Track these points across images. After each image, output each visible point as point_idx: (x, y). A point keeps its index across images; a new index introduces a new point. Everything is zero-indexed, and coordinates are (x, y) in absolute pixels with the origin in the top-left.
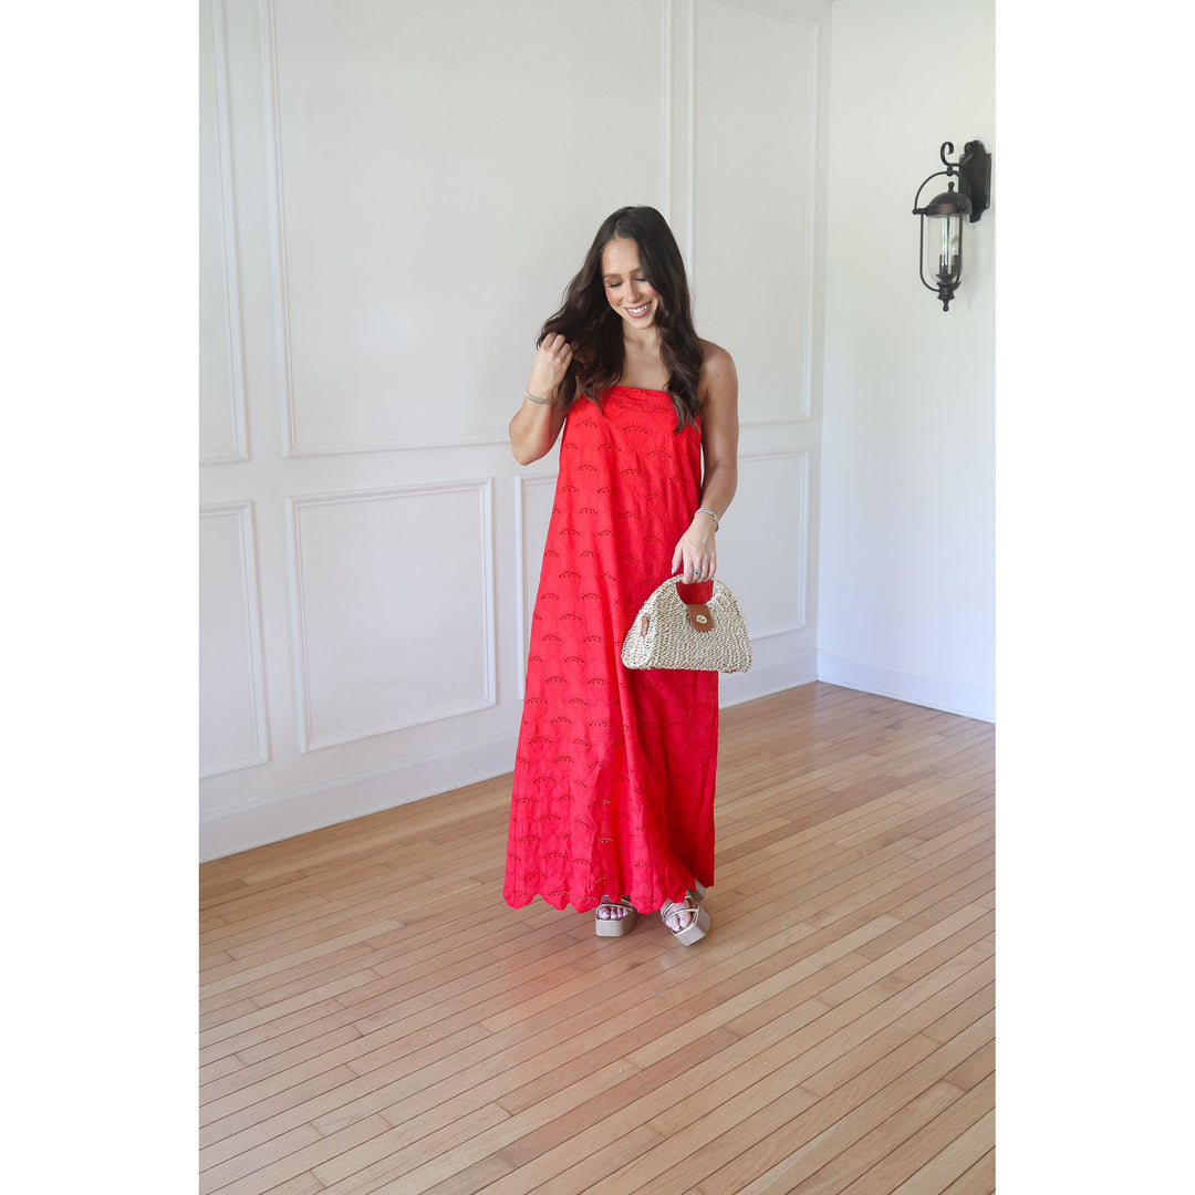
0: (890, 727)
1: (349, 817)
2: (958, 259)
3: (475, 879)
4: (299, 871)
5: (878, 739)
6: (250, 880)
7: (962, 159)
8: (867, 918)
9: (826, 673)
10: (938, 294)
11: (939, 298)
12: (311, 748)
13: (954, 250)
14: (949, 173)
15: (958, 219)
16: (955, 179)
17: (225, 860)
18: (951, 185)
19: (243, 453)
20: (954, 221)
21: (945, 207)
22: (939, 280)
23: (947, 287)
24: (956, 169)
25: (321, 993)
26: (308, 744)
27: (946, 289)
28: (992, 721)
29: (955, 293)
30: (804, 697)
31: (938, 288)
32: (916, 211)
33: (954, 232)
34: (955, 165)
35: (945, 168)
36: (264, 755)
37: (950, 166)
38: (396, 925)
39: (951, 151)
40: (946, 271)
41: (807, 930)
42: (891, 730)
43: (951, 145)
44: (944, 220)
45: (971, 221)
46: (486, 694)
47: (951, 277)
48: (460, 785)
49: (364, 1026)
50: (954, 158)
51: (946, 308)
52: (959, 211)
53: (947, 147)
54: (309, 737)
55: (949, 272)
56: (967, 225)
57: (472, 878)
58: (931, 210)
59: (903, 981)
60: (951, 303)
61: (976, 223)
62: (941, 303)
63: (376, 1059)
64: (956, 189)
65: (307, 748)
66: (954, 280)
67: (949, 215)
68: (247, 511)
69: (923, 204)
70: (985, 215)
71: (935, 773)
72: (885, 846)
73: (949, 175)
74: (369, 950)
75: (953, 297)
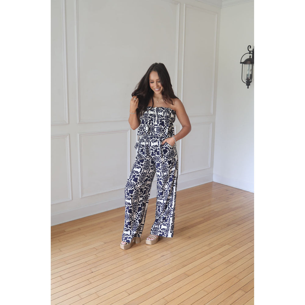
0: (231, 194)
1: (92, 214)
2: (251, 75)
4: (79, 228)
5: (228, 197)
6: (66, 230)
7: (253, 50)
8: (222, 245)
9: (215, 180)
10: (246, 84)
12: (82, 197)
13: (250, 73)
14: (250, 53)
15: (252, 65)
17: (60, 225)
18: (250, 56)
19: (67, 122)
21: (249, 62)
22: (246, 81)
25: (83, 261)
26: (82, 195)
27: (248, 83)
29: (250, 84)
30: (209, 186)
31: (246, 82)
32: (241, 63)
33: (251, 68)
36: (71, 198)
37: (250, 51)
38: (102, 243)
39: (250, 48)
41: (206, 248)
43: (250, 46)
47: (250, 80)
49: (93, 270)
51: (248, 88)
52: (252, 63)
54: (82, 194)
55: (249, 78)
58: (245, 63)
59: (231, 262)
60: (249, 86)
62: (247, 86)
63: (96, 279)
64: (251, 58)
65: (82, 196)
67: (249, 64)
68: (68, 137)
69: (243, 61)
71: (242, 207)
72: (228, 226)
74: (95, 250)
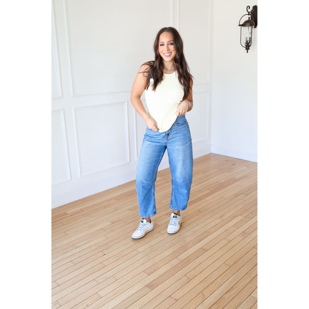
0: (232, 165)
1: (93, 194)
2: (251, 38)
3: (129, 210)
4: (81, 209)
5: (230, 168)
6: (68, 212)
7: (252, 11)
8: (235, 217)
9: (214, 151)
10: (245, 48)
11: (246, 49)
13: (250, 36)
14: (249, 14)
15: (251, 27)
16: (250, 16)
17: (61, 207)
18: (249, 18)
19: (60, 95)
20: (250, 28)
21: (248, 24)
22: (246, 44)
23: (248, 47)
24: (250, 13)
25: (93, 243)
26: (81, 174)
27: (247, 47)
28: (256, 162)
29: (250, 48)
30: (208, 157)
31: (245, 46)
32: (239, 25)
33: (250, 31)
34: (250, 12)
35: (248, 13)
36: (70, 178)
37: (249, 12)
38: (109, 223)
39: (249, 8)
41: (219, 220)
43: (249, 7)
44: (247, 28)
46: (127, 160)
47: (249, 43)
49: (105, 252)
50: (250, 10)
51: (247, 52)
52: (251, 25)
53: (248, 7)
54: (81, 172)
55: (248, 42)
56: (253, 29)
57: (128, 210)
58: (244, 25)
59: (247, 233)
60: (249, 51)
61: (256, 28)
62: (246, 51)
63: (110, 261)
64: (250, 19)
65: (81, 176)
66: (250, 44)
67: (248, 26)
68: (62, 112)
69: (241, 23)
71: (246, 177)
72: (236, 197)
73: (249, 15)
74: (103, 230)
75: (249, 49)
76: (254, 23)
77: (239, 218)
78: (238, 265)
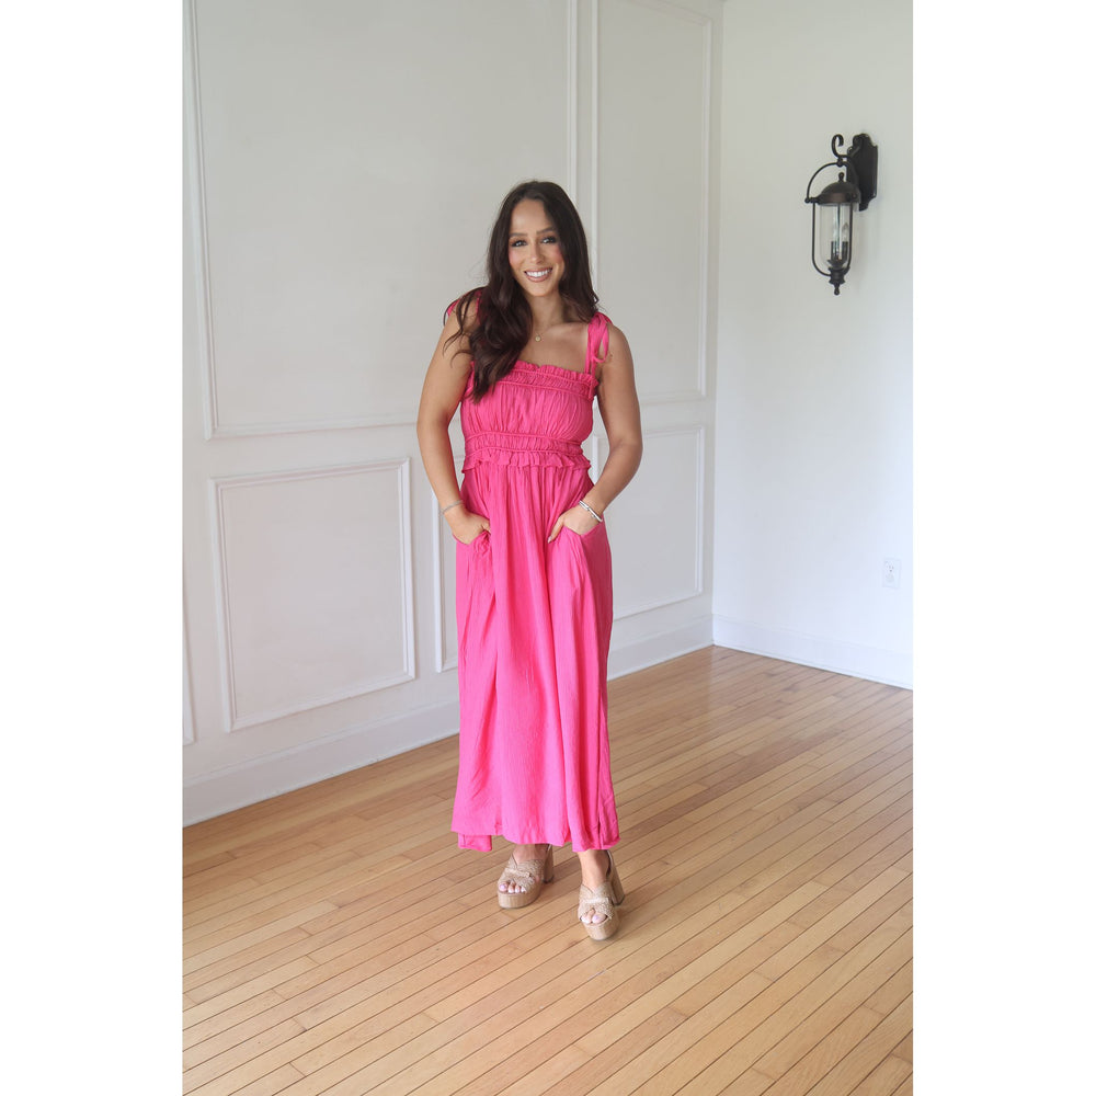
0: (787, 689)
1: (273, 793)
2: (847, 246)
3: (404, 855)
4: (226, 853)
5: (779, 702)
7: (850, 151)
8: (792, 886)
9: (723, 637)
10: (829, 278)
11: (831, 282)
12: (236, 727)
13: (844, 237)
14: (839, 164)
15: (848, 208)
16: (844, 169)
18: (841, 175)
20: (844, 209)
21: (838, 196)
22: (830, 265)
23: (838, 273)
24: (845, 160)
25: (260, 985)
26: (232, 723)
27: (837, 274)
29: (845, 277)
30: (702, 662)
31: (829, 273)
32: (808, 200)
33: (844, 219)
34: (844, 156)
35: (835, 159)
36: (189, 735)
37: (840, 157)
38: (329, 908)
39: (841, 143)
40: (837, 257)
41: (736, 899)
42: (790, 692)
43: (841, 138)
44: (836, 209)
45: (861, 210)
46: (405, 669)
47: (842, 262)
48: (382, 757)
49: (308, 1020)
50: (842, 150)
51: (837, 292)
52: (849, 200)
53: (838, 140)
54: (234, 715)
55: (840, 257)
56: (856, 214)
57: (402, 855)
58: (824, 199)
59: (838, 950)
60: (841, 287)
61: (864, 212)
62: (833, 287)
63: (322, 1056)
64: (845, 180)
65: (232, 728)
66: (845, 265)
67: (839, 204)
69: (814, 193)
70: (872, 204)
71: (837, 734)
72: (801, 810)
73: (840, 166)
74: (305, 935)
75: (843, 282)
76: (859, 193)
77: (811, 891)
78: (805, 1073)
